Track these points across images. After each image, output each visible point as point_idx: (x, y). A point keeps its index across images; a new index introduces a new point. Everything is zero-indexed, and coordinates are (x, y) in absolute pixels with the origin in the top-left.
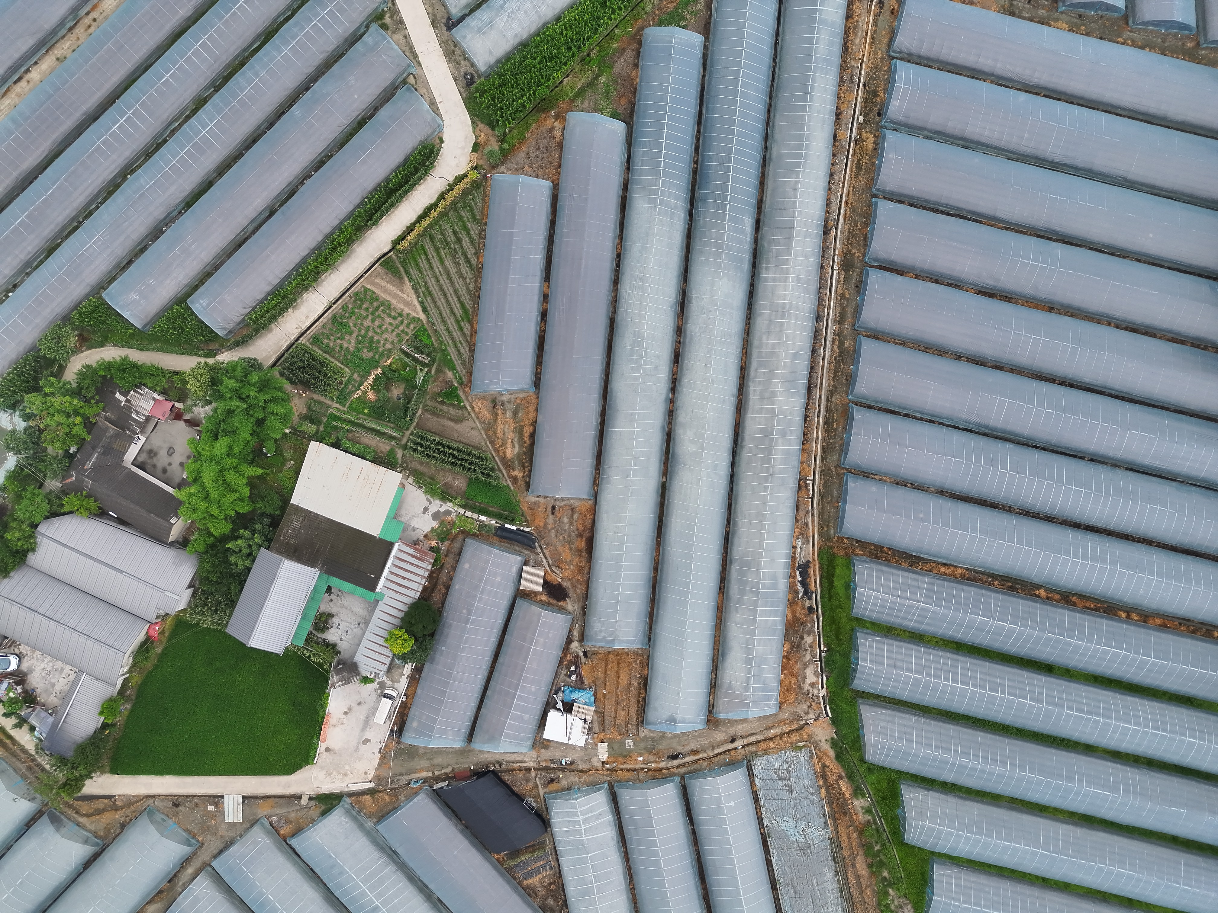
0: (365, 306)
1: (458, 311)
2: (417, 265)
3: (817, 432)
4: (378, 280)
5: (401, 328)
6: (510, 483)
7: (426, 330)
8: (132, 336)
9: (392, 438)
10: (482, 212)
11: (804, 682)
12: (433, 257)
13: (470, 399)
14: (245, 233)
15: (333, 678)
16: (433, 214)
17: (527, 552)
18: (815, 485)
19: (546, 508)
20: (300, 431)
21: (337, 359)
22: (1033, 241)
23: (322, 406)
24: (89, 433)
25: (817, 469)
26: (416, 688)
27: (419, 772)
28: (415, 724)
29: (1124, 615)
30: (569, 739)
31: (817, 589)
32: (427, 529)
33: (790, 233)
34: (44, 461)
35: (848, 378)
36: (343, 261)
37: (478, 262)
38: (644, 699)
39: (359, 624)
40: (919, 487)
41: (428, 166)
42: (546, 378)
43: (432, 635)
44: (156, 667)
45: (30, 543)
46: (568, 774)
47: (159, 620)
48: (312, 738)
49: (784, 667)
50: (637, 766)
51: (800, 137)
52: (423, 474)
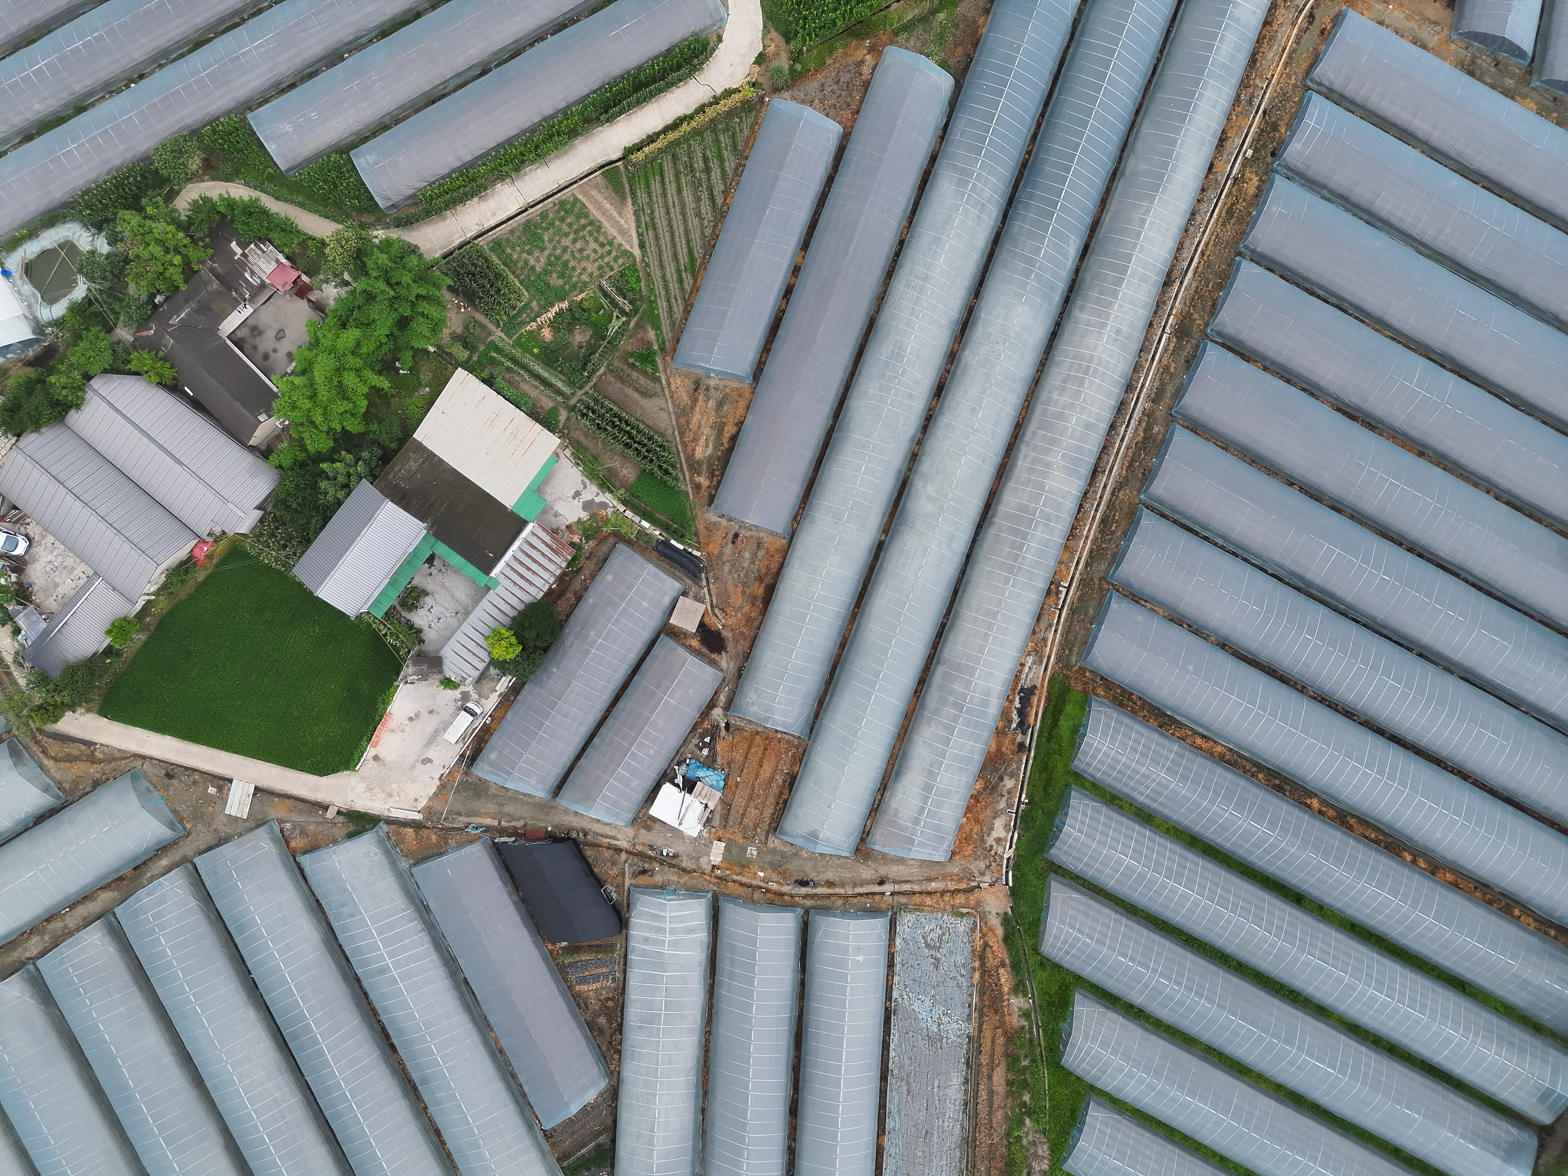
0: (569, 220)
1: (683, 258)
2: (648, 186)
3: (1089, 530)
4: (594, 193)
5: (606, 260)
6: (690, 490)
7: (636, 271)
8: (270, 178)
9: (559, 392)
10: (747, 143)
11: (989, 835)
12: (670, 182)
13: (668, 371)
14: (445, 88)
15: (409, 669)
16: (685, 127)
17: (688, 581)
18: (1069, 594)
19: (727, 534)
20: (447, 353)
21: (517, 276)
22: (1422, 363)
23: (482, 331)
24: (186, 282)
25: (1077, 576)
26: (506, 712)
27: (481, 817)
28: (493, 756)
29: (1409, 858)
30: (680, 824)
31: (1036, 724)
32: (572, 519)
33: (1124, 270)
34: (120, 300)
35: (1147, 472)
36: (557, 156)
37: (724, 203)
38: (786, 802)
39: (457, 613)
40: (1197, 630)
41: (695, 66)
42: (771, 370)
43: (546, 650)
44: (191, 597)
45: (78, 397)
46: (666, 868)
47: (210, 539)
48: (361, 738)
49: (969, 809)
50: (754, 882)
51: (1169, 155)
52: (586, 449)
